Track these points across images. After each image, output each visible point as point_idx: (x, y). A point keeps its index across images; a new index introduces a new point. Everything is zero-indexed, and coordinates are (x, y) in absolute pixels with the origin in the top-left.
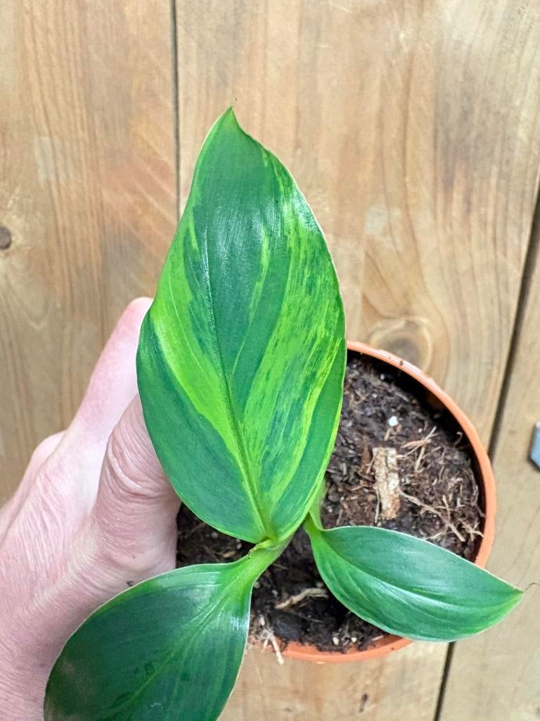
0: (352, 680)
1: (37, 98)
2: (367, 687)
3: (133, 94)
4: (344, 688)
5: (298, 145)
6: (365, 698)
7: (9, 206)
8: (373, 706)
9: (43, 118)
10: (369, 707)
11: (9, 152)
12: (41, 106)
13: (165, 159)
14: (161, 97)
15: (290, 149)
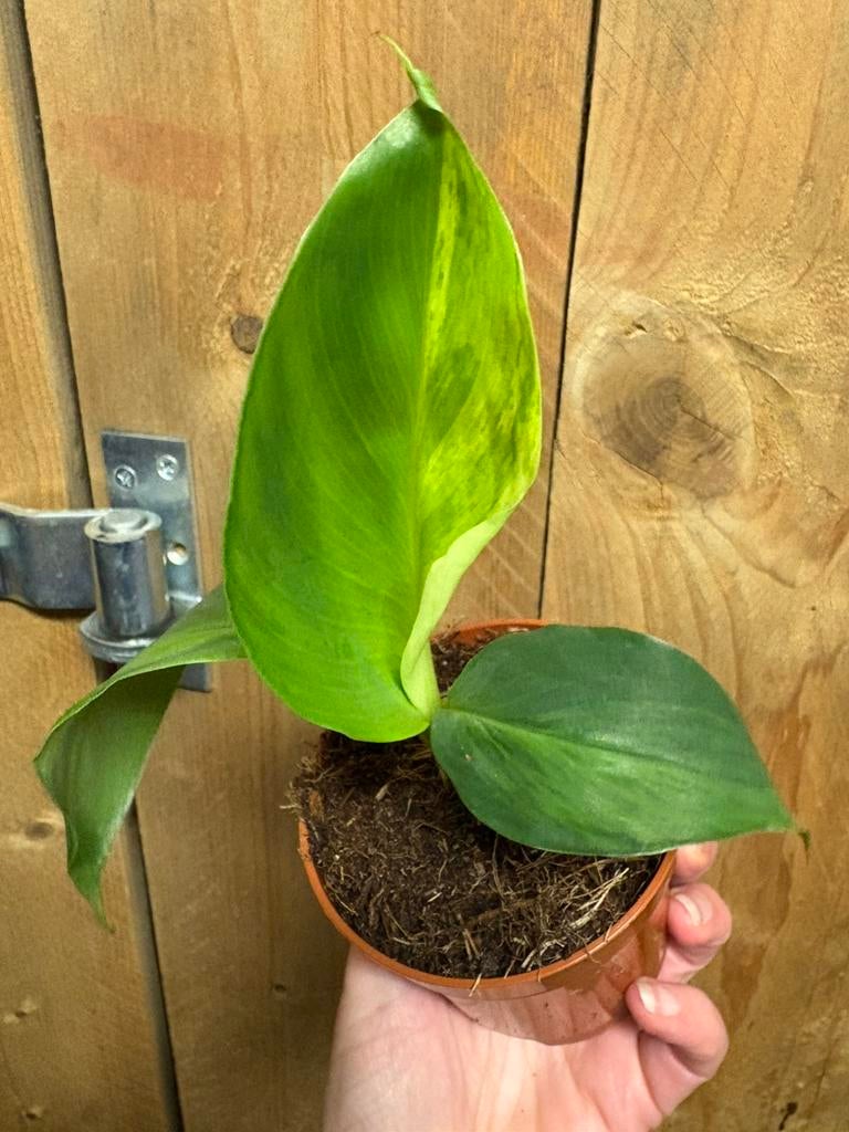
0: (772, 1078)
1: (335, 95)
2: (797, 1091)
3: (510, 83)
4: (757, 1091)
5: (807, 175)
6: (792, 1108)
7: (267, 281)
8: (803, 1122)
9: (342, 128)
10: (794, 1123)
11: (276, 186)
12: (340, 106)
13: (555, 200)
14: (561, 89)
15: (793, 183)
